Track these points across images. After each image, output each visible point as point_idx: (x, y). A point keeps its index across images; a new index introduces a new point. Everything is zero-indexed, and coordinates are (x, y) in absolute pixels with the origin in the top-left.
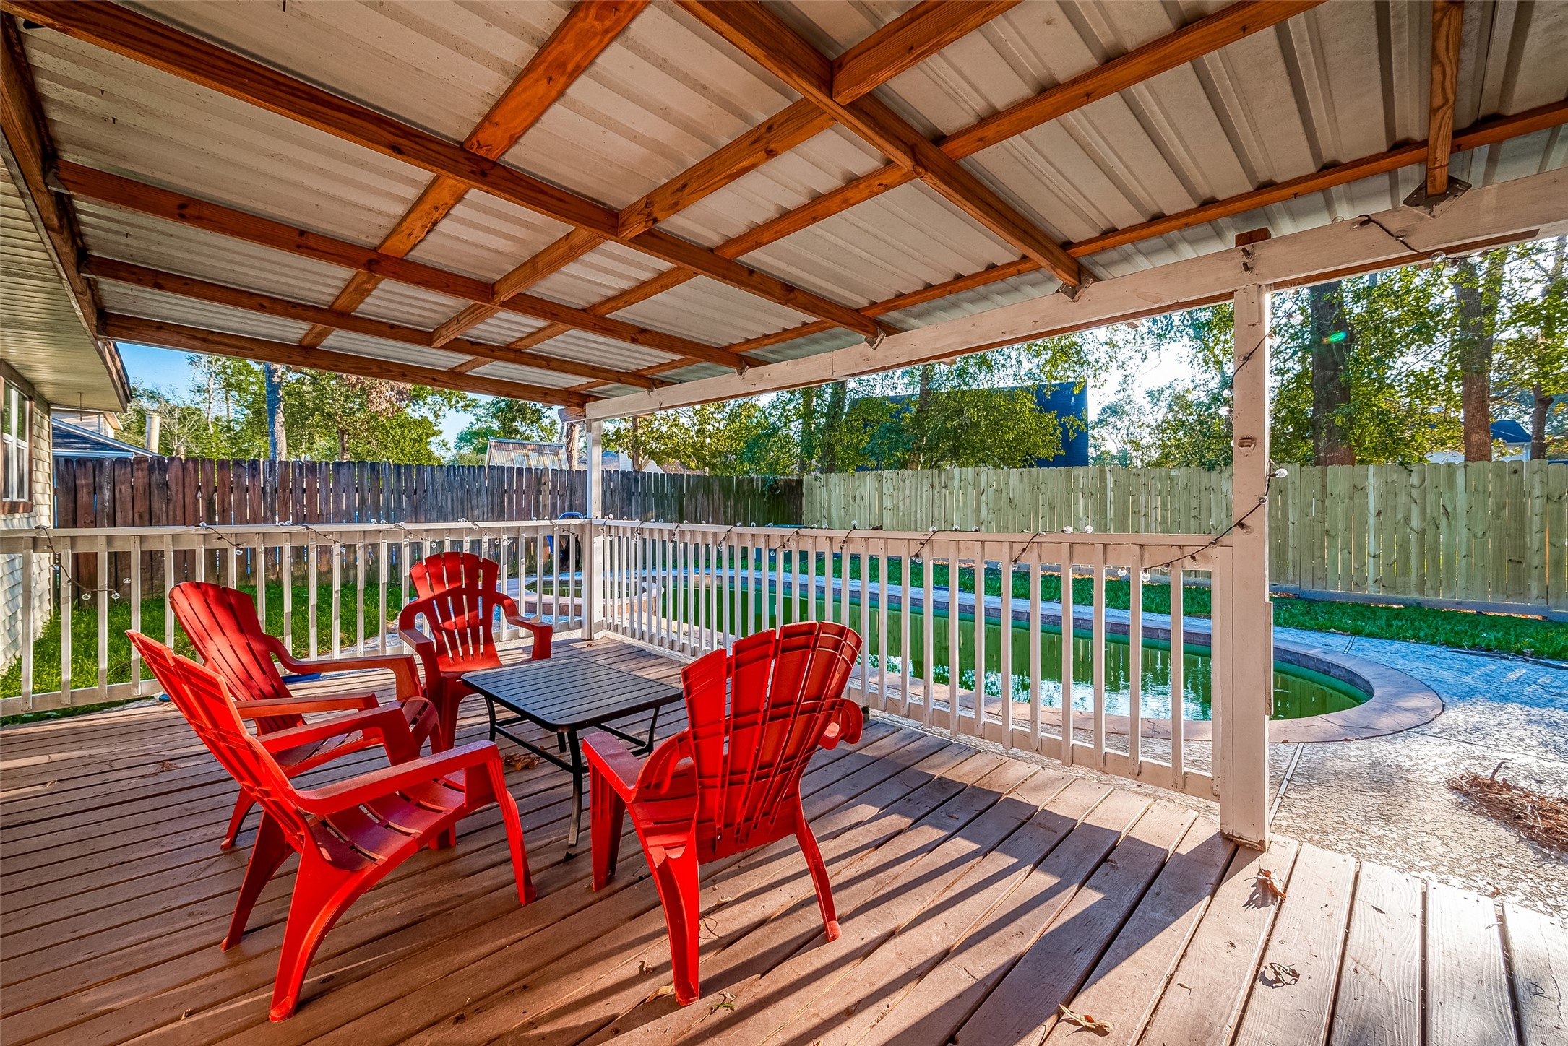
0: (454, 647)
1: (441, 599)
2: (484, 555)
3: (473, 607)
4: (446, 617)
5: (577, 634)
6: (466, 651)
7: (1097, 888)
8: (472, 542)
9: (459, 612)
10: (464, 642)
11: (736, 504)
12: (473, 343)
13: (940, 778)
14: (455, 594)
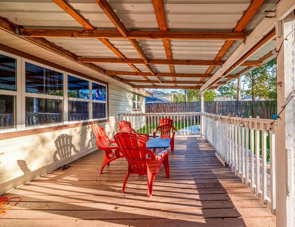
0: (164, 134)
1: (163, 126)
2: (171, 119)
3: (168, 128)
4: (164, 129)
5: (199, 136)
6: (166, 135)
7: (206, 221)
8: (175, 116)
9: (166, 128)
10: (166, 134)
11: (271, 108)
12: (167, 81)
13: (221, 183)
14: (166, 125)
